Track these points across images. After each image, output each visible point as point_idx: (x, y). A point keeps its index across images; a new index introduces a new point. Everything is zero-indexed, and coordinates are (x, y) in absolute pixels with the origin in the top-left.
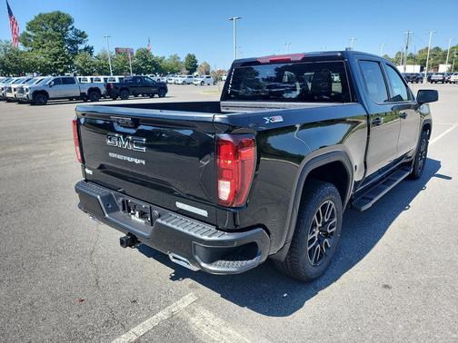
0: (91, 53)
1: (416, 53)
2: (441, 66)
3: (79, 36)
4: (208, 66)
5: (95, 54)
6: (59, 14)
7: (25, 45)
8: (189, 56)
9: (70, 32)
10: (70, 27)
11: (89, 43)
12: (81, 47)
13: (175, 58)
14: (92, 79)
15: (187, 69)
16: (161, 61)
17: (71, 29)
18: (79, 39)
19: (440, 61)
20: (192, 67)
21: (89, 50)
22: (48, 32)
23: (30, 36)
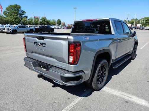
0: (27, 18)
1: (130, 20)
2: (138, 24)
3: (23, 12)
4: (64, 23)
5: (28, 18)
6: (16, 5)
7: (5, 15)
8: (59, 20)
9: (20, 11)
10: (20, 9)
11: (26, 15)
12: (24, 16)
13: (54, 20)
14: (29, 26)
15: (58, 24)
16: (49, 21)
17: (20, 10)
18: (23, 13)
19: (137, 23)
20: (59, 23)
21: (26, 17)
22: (13, 11)
23: (7, 12)
